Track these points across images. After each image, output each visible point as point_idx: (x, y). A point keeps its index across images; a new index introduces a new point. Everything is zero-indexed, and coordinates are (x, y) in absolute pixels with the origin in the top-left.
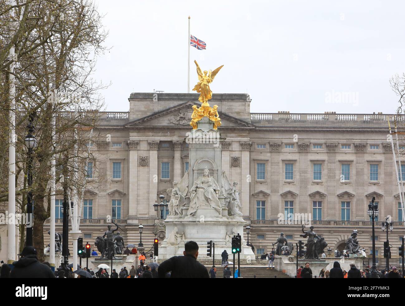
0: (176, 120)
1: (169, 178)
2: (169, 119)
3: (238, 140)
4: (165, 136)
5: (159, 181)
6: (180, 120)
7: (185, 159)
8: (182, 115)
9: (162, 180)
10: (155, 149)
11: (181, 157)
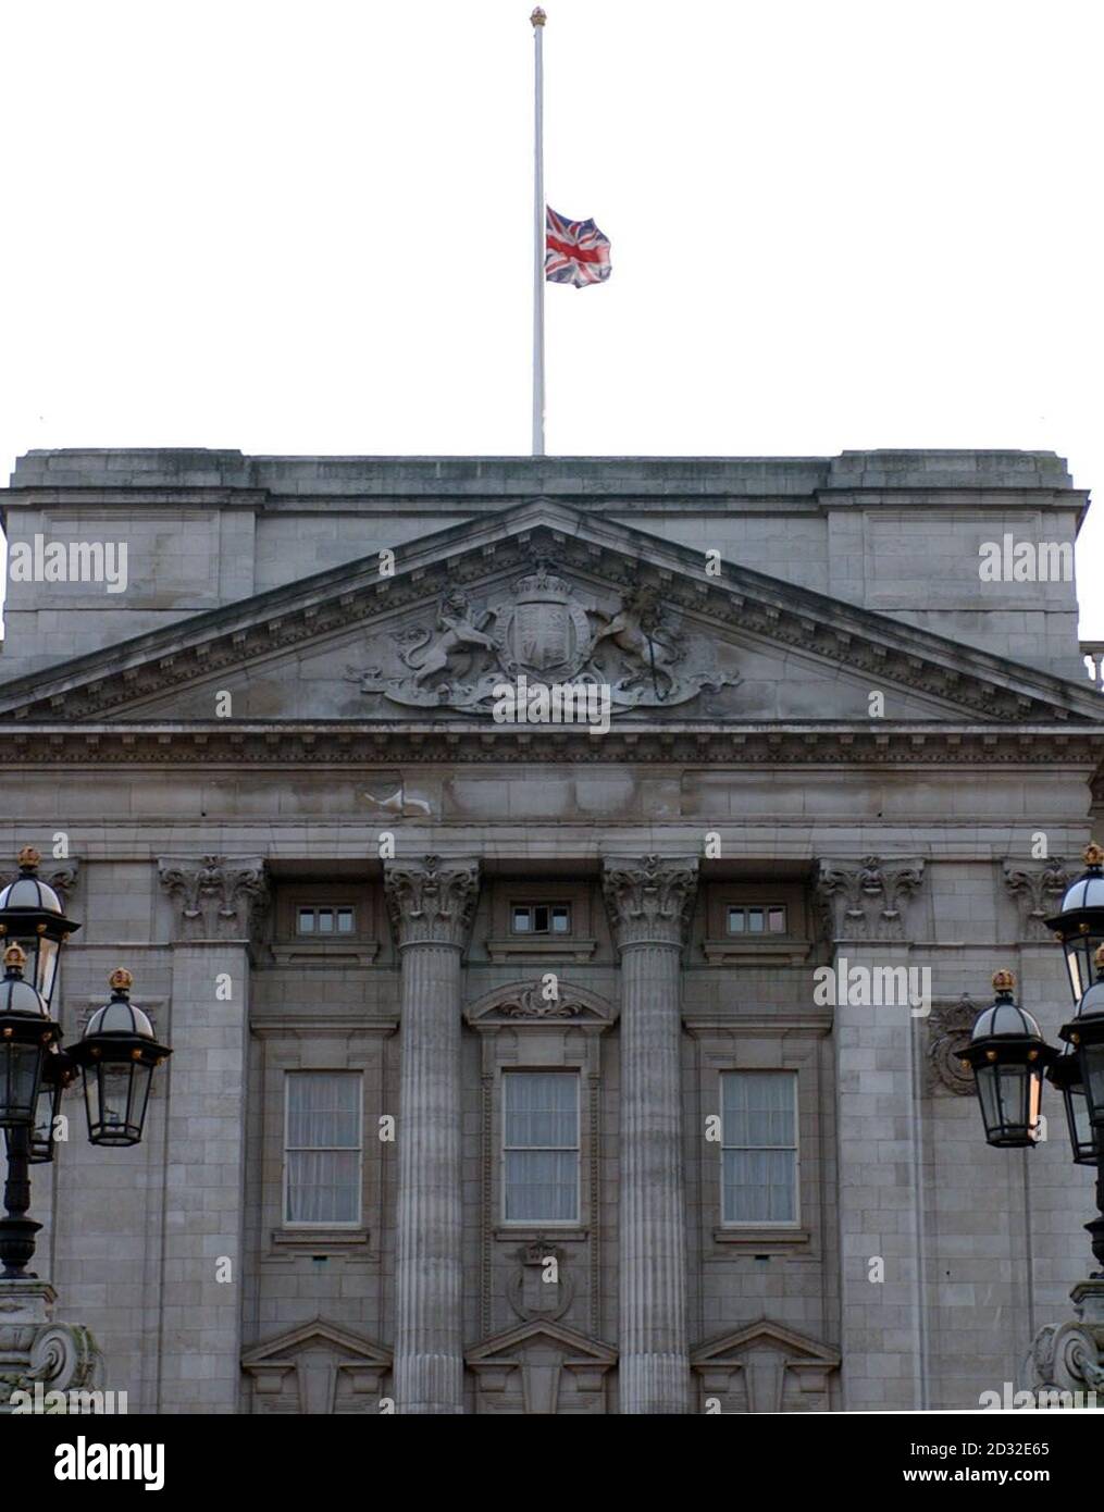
0: (420, 674)
1: (355, 1219)
2: (351, 670)
3: (987, 847)
4: (308, 817)
5: (266, 1245)
6: (446, 671)
7: (505, 1043)
8: (466, 631)
9: (290, 1233)
10: (230, 931)
11: (464, 1021)
